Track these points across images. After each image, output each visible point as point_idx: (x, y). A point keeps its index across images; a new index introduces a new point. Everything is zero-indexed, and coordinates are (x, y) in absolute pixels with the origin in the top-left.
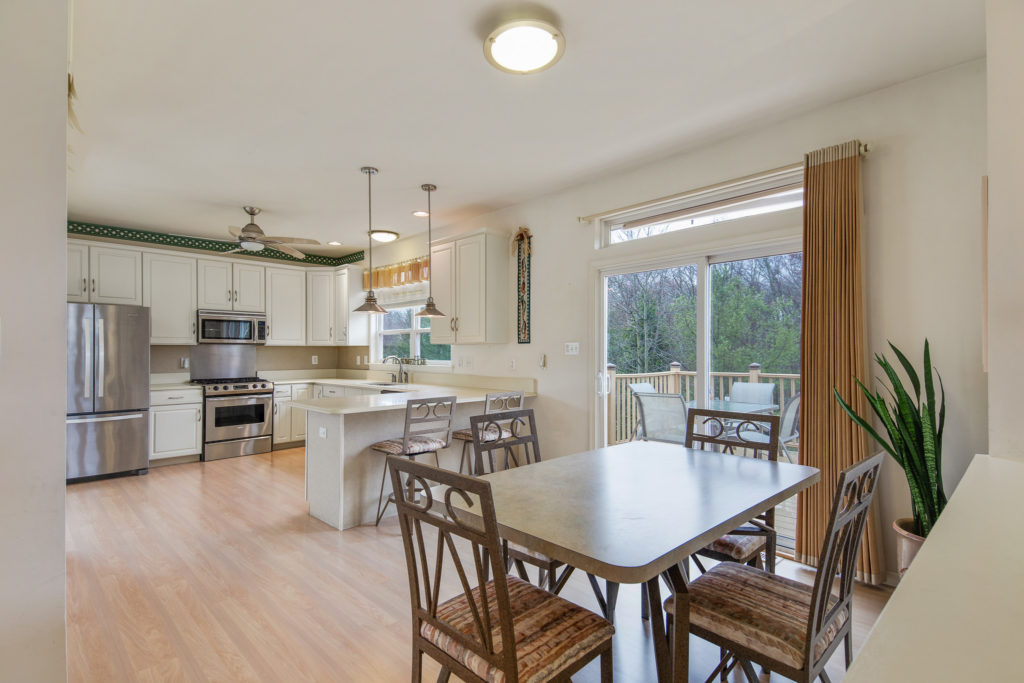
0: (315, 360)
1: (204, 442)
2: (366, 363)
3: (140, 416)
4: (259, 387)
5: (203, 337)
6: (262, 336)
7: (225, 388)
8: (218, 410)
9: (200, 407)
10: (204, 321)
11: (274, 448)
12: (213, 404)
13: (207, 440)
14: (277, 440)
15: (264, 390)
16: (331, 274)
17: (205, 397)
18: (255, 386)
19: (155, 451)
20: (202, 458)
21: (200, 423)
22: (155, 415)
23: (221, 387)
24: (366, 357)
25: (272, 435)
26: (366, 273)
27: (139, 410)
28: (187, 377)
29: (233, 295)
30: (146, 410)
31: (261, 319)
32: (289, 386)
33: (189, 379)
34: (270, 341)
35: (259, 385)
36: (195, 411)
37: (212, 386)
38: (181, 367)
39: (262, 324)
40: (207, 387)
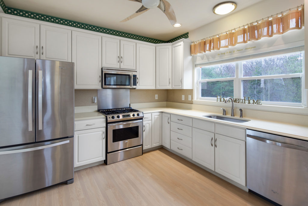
0: (156, 97)
1: (107, 153)
2: (190, 99)
3: (68, 141)
4: (136, 116)
5: (105, 84)
6: (135, 84)
7: (118, 117)
8: (115, 131)
9: (104, 129)
10: (105, 74)
11: (143, 152)
12: (111, 127)
13: (108, 152)
14: (145, 147)
15: (138, 117)
16: (170, 47)
17: (107, 123)
18: (134, 115)
19: (78, 162)
20: (105, 163)
21: (104, 140)
22: (78, 136)
23: (115, 116)
24: (190, 96)
25: (142, 145)
26: (192, 44)
27: (67, 137)
28: (96, 108)
29: (120, 59)
30: (73, 137)
31: (135, 73)
32: (151, 114)
33: (97, 109)
34: (138, 87)
35: (136, 114)
36: (101, 132)
37: (111, 116)
38: (93, 102)
39: (135, 76)
40: (108, 116)
